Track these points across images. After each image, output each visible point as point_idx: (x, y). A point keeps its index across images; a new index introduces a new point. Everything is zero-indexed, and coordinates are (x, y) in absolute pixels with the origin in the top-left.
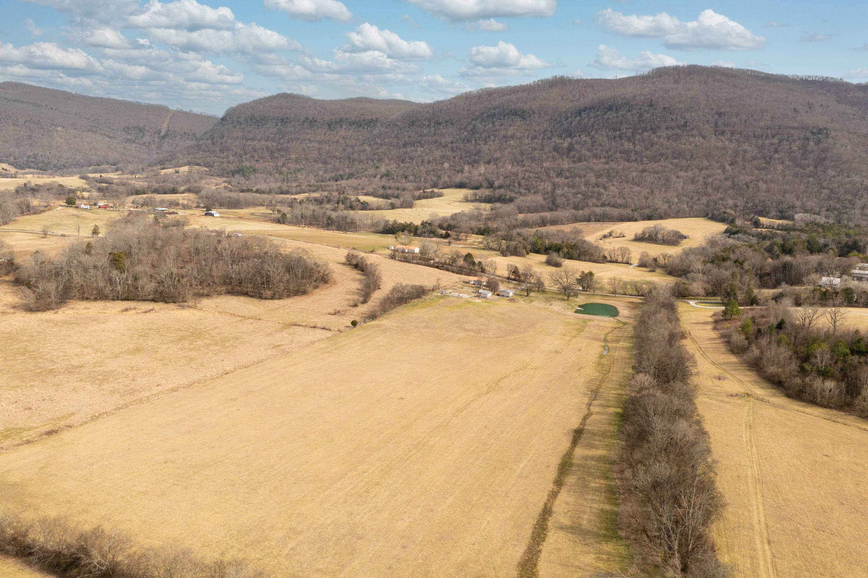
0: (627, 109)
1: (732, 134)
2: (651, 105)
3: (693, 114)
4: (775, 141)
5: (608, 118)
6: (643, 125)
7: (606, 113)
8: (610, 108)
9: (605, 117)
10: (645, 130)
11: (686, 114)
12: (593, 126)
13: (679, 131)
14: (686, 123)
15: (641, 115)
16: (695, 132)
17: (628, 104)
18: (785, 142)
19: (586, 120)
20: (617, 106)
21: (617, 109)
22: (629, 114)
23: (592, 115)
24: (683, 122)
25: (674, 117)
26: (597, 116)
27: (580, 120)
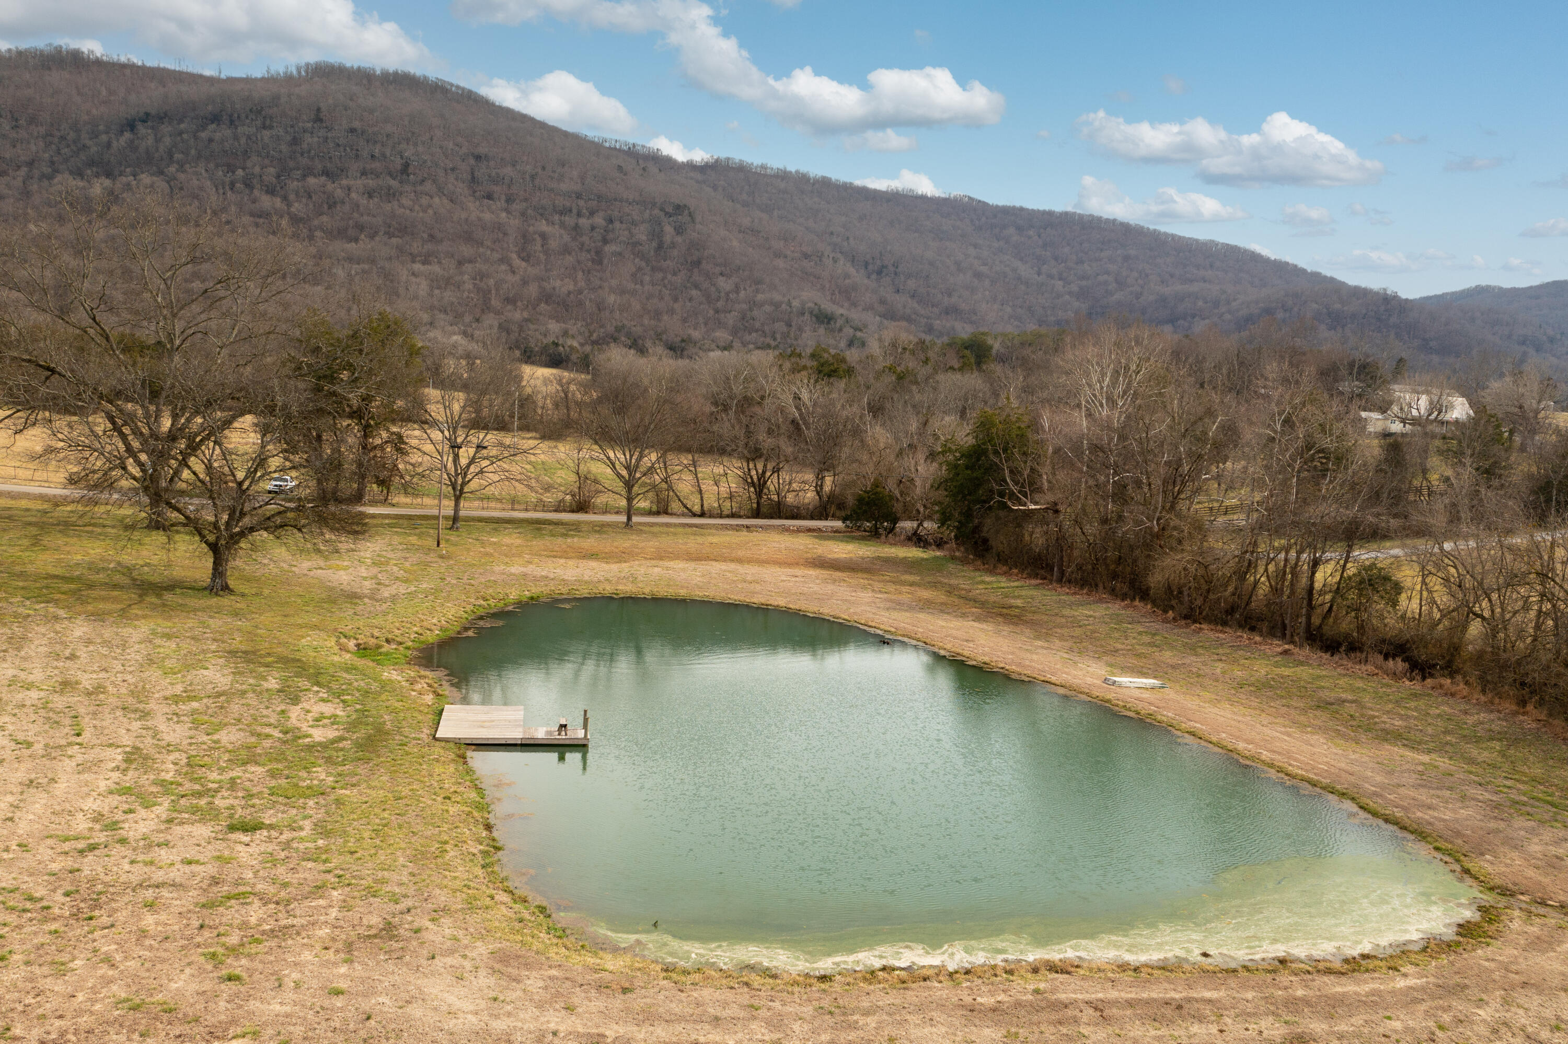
0: (259, 123)
1: (509, 200)
2: (318, 119)
3: (420, 149)
4: (599, 220)
5: (211, 140)
6: (304, 161)
7: (203, 127)
8: (215, 118)
9: (204, 135)
10: (308, 172)
11: (403, 146)
12: (171, 156)
13: (394, 183)
14: (406, 166)
15: (295, 141)
16: (428, 186)
17: (259, 112)
18: (617, 225)
19: (150, 141)
20: (231, 116)
21: (232, 122)
22: (266, 133)
23: (166, 129)
24: (398, 163)
25: (377, 152)
26: (181, 133)
27: (132, 141)
